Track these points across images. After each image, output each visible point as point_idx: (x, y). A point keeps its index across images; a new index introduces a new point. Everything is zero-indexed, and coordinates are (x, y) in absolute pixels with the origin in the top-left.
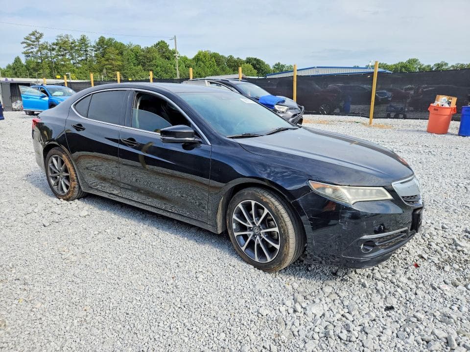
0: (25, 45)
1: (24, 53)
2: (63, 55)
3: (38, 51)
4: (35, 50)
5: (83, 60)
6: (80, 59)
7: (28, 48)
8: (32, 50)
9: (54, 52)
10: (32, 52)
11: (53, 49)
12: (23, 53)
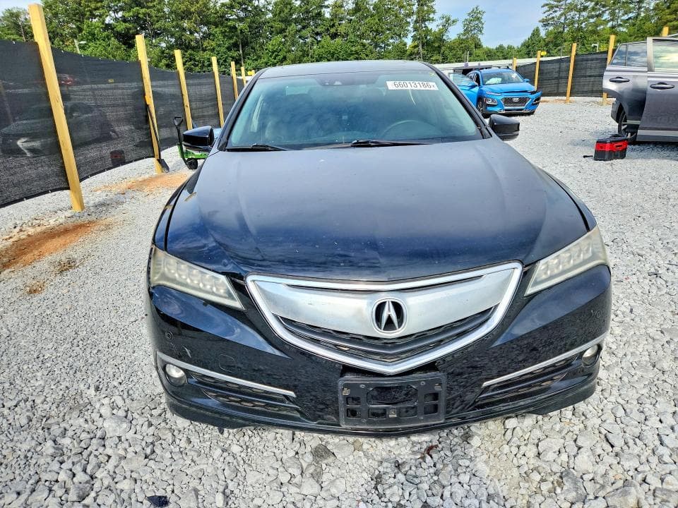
0: (546, 8)
1: (543, 21)
2: (597, 16)
3: (561, 15)
4: (558, 14)
5: (630, 18)
6: (626, 17)
7: (549, 13)
8: (554, 15)
9: (585, 14)
10: (553, 18)
11: (585, 8)
12: (540, 21)
